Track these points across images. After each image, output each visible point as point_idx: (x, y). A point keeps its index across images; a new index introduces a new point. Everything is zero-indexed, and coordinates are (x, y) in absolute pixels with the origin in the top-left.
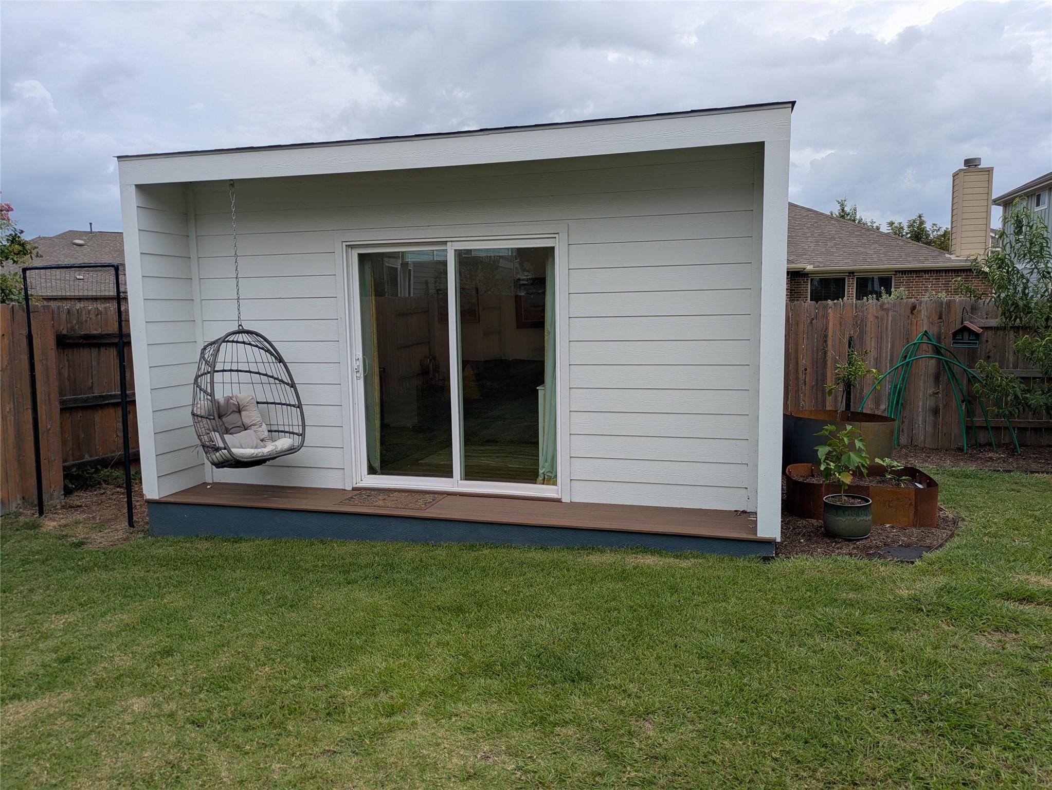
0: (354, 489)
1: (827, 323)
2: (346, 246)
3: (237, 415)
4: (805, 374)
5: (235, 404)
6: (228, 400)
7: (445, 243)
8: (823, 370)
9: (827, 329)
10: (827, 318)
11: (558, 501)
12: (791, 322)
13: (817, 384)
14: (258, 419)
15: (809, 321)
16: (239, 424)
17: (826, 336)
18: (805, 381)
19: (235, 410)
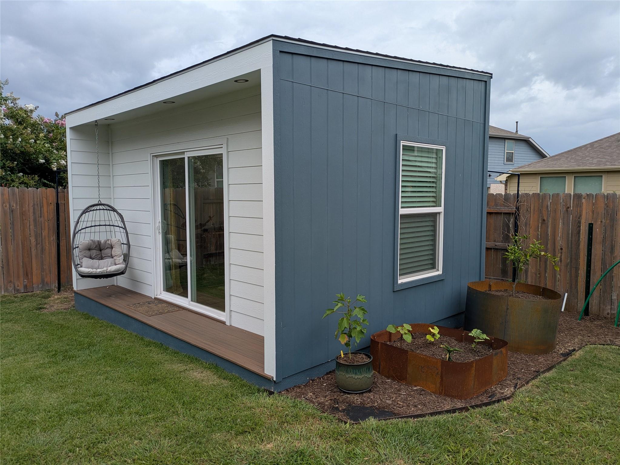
0: (155, 299)
1: (581, 211)
2: (152, 156)
3: (110, 249)
4: (561, 253)
5: (109, 244)
6: (106, 241)
7: (183, 153)
8: (577, 250)
9: (580, 216)
10: (580, 206)
11: (223, 323)
12: (549, 209)
13: (571, 261)
14: (119, 253)
15: (565, 209)
16: (109, 255)
17: (579, 222)
18: (561, 258)
19: (109, 247)
